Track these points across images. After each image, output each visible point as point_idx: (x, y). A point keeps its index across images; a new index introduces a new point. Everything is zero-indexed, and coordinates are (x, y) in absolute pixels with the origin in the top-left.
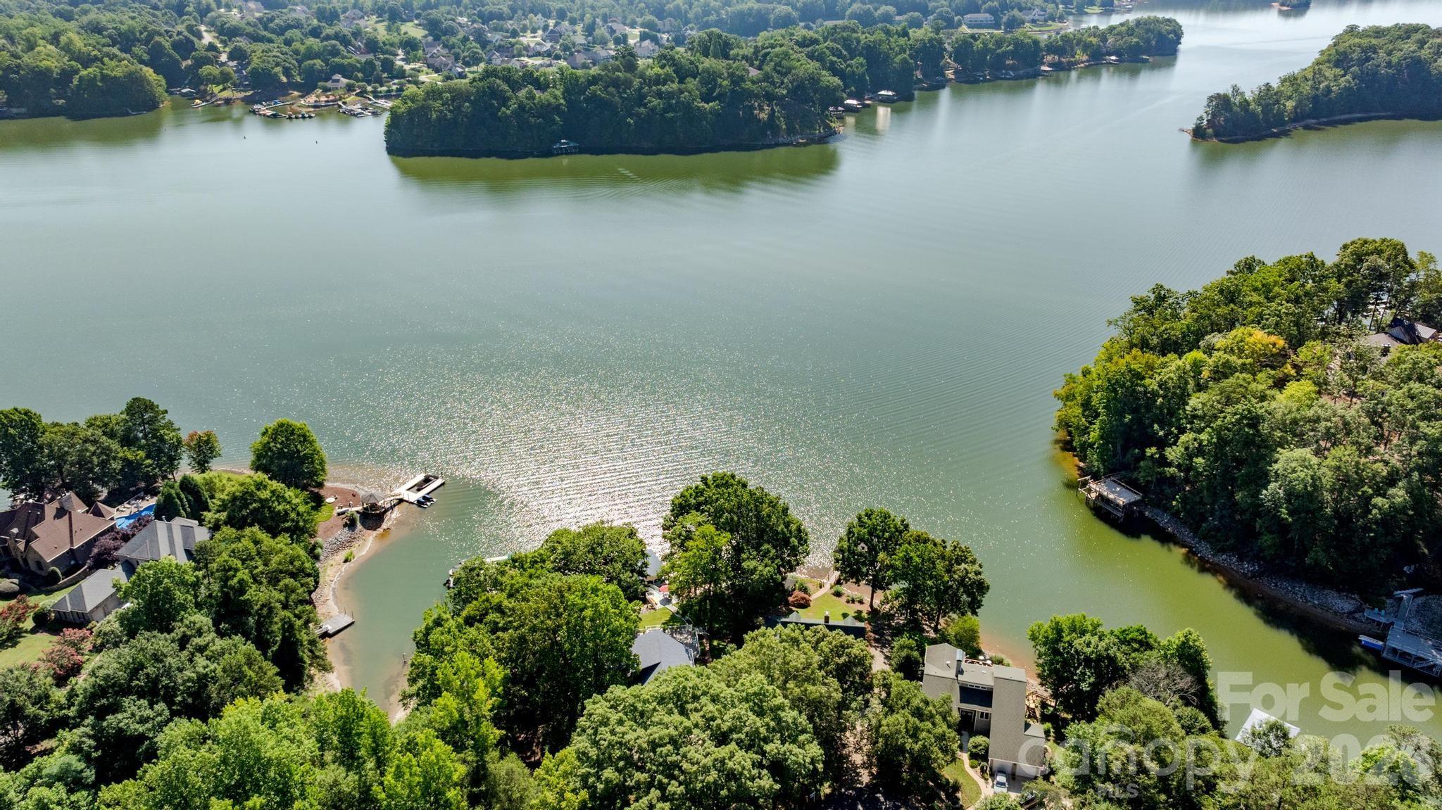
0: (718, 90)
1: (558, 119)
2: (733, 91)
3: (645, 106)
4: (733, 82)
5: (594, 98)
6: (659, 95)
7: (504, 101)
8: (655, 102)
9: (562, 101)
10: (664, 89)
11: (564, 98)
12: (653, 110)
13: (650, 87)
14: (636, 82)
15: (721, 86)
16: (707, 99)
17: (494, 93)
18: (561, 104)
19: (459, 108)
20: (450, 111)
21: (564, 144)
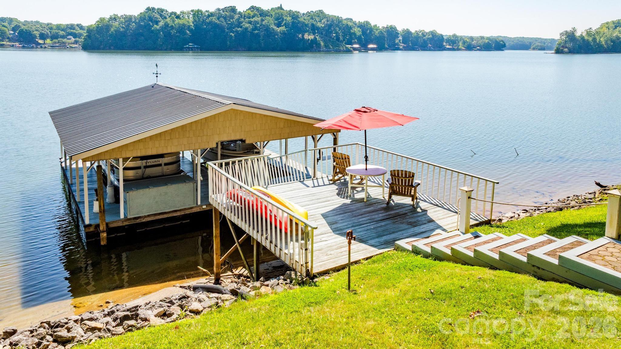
0: (284, 22)
1: (188, 32)
2: (293, 23)
3: (241, 27)
4: (293, 18)
5: (211, 22)
6: (250, 23)
7: (157, 23)
8: (247, 25)
9: (192, 24)
10: (252, 20)
11: (193, 23)
12: (246, 29)
13: (245, 19)
14: (236, 17)
15: (286, 20)
16: (279, 25)
17: (151, 19)
18: (191, 26)
19: (128, 26)
20: (123, 27)
21: (191, 45)
